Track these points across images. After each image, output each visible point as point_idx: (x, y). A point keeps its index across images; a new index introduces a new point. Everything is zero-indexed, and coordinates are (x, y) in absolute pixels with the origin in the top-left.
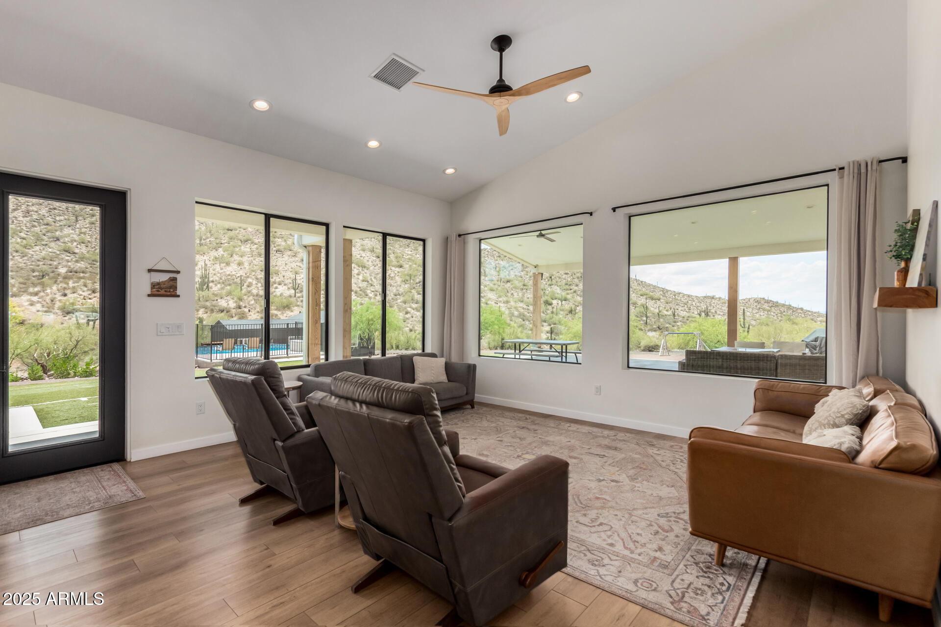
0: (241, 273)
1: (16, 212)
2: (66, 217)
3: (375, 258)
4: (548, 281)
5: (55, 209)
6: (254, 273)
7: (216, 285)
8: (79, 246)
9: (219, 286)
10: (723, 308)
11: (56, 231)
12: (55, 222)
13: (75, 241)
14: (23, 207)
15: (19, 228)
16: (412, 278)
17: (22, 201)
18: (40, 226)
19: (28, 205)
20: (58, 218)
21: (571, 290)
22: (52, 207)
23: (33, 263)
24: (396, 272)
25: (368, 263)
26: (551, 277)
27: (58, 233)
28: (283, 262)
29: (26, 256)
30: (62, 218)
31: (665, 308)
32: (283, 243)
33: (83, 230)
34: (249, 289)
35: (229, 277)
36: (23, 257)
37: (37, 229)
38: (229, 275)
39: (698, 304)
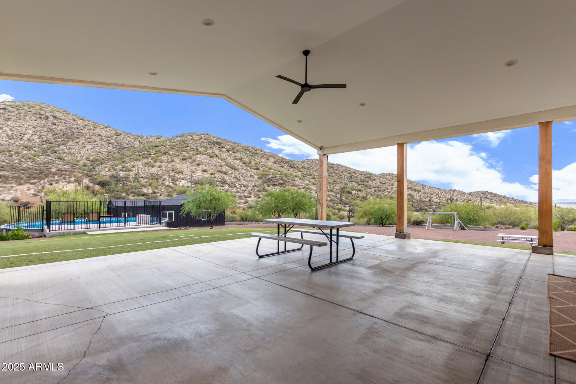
0: (160, 172)
1: (34, 136)
2: (63, 139)
3: (242, 164)
4: (350, 179)
5: (56, 134)
6: (168, 173)
7: (144, 179)
8: (67, 156)
9: (146, 180)
10: (461, 197)
11: (56, 147)
12: (55, 142)
13: (66, 153)
14: (38, 133)
15: (34, 145)
16: (265, 176)
17: (38, 130)
18: (47, 144)
19: (41, 132)
20: (58, 140)
21: (364, 184)
22: (55, 133)
23: (38, 166)
24: (255, 173)
25: (238, 167)
26: (351, 177)
27: (56, 149)
28: (186, 166)
29: (34, 161)
30: (60, 140)
31: (424, 197)
32: (187, 155)
33: (71, 147)
34: (164, 182)
35: (153, 175)
36: (33, 162)
37: (45, 146)
38: (153, 173)
39: (445, 195)
